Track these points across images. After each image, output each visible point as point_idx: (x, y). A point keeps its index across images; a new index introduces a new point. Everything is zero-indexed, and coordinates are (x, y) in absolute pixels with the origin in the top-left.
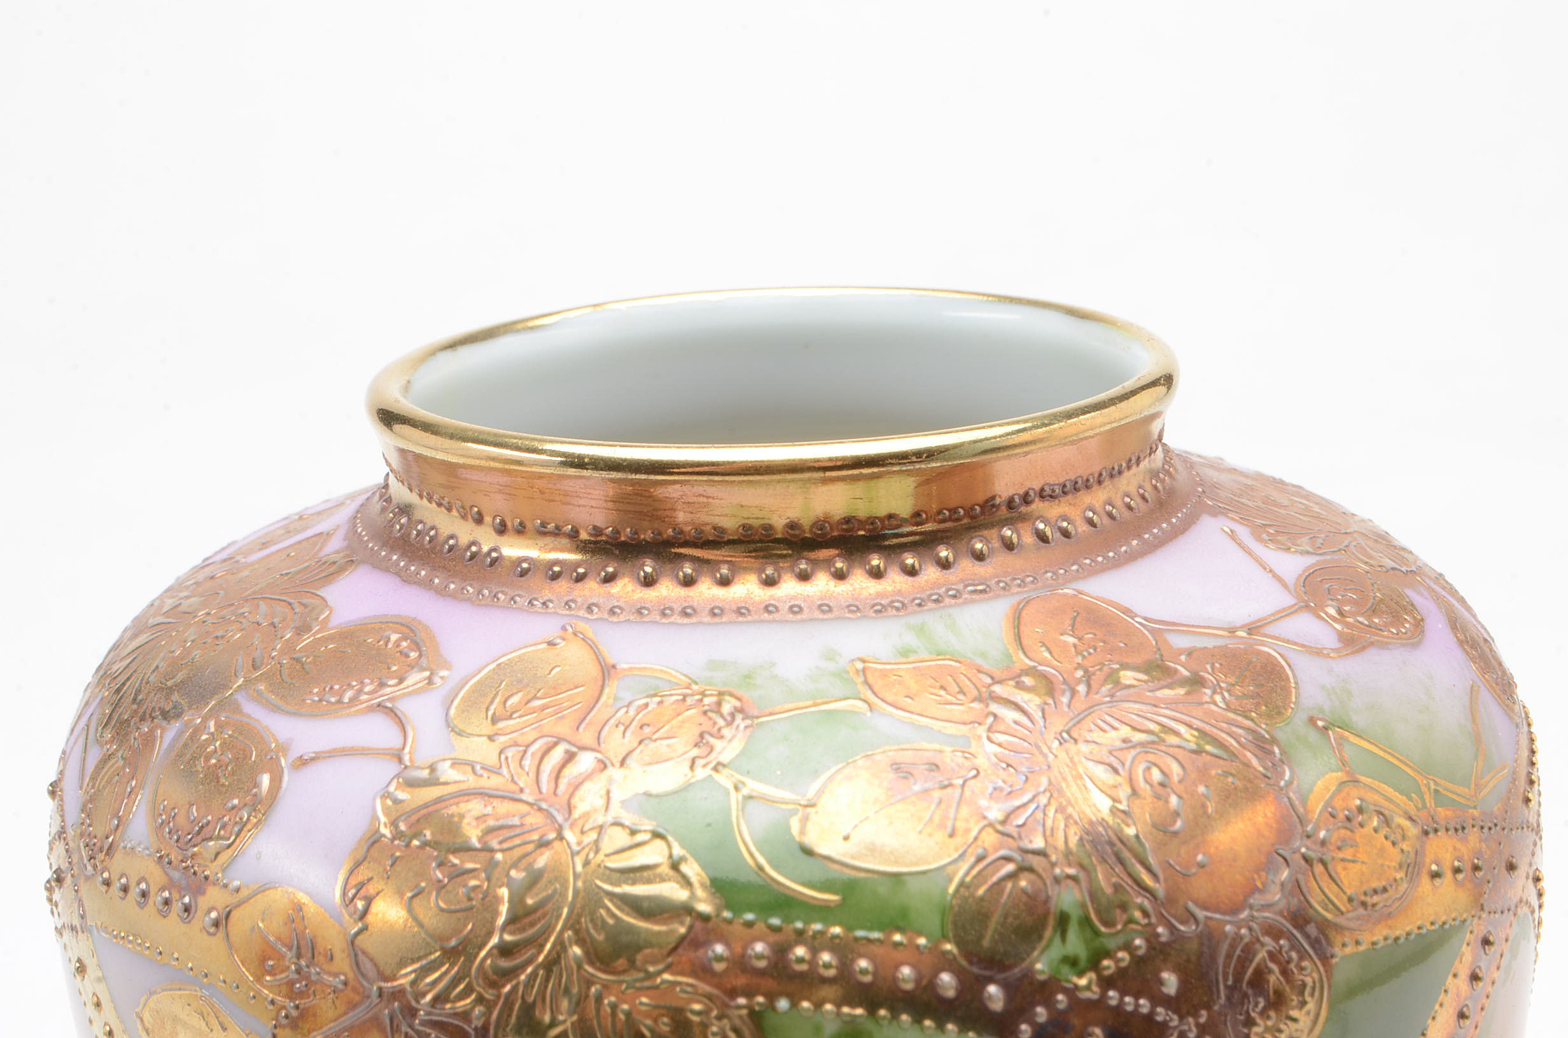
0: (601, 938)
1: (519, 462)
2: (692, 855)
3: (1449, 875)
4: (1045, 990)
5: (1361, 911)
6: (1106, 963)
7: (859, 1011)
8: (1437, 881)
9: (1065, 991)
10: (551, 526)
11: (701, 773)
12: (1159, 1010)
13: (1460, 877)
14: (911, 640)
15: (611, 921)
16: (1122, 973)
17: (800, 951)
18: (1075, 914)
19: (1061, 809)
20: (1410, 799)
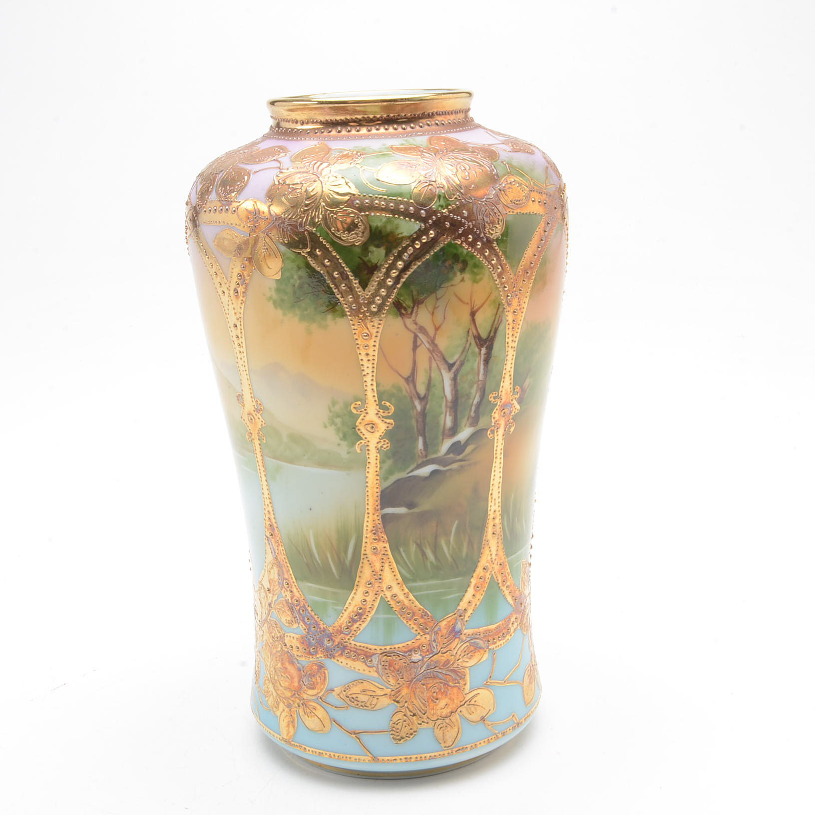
0: (329, 201)
1: (306, 105)
2: (351, 181)
3: (537, 202)
4: (435, 213)
5: (514, 204)
6: (450, 207)
7: (391, 216)
8: (534, 203)
9: (440, 213)
10: (315, 121)
11: (352, 165)
12: (463, 220)
13: (540, 203)
14: (404, 142)
15: (331, 197)
16: (454, 210)
17: (377, 202)
18: (442, 195)
19: (439, 173)
20: (527, 182)
